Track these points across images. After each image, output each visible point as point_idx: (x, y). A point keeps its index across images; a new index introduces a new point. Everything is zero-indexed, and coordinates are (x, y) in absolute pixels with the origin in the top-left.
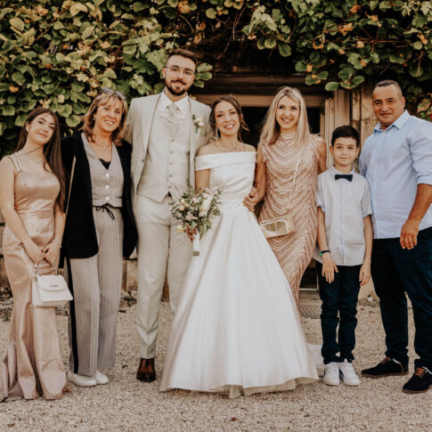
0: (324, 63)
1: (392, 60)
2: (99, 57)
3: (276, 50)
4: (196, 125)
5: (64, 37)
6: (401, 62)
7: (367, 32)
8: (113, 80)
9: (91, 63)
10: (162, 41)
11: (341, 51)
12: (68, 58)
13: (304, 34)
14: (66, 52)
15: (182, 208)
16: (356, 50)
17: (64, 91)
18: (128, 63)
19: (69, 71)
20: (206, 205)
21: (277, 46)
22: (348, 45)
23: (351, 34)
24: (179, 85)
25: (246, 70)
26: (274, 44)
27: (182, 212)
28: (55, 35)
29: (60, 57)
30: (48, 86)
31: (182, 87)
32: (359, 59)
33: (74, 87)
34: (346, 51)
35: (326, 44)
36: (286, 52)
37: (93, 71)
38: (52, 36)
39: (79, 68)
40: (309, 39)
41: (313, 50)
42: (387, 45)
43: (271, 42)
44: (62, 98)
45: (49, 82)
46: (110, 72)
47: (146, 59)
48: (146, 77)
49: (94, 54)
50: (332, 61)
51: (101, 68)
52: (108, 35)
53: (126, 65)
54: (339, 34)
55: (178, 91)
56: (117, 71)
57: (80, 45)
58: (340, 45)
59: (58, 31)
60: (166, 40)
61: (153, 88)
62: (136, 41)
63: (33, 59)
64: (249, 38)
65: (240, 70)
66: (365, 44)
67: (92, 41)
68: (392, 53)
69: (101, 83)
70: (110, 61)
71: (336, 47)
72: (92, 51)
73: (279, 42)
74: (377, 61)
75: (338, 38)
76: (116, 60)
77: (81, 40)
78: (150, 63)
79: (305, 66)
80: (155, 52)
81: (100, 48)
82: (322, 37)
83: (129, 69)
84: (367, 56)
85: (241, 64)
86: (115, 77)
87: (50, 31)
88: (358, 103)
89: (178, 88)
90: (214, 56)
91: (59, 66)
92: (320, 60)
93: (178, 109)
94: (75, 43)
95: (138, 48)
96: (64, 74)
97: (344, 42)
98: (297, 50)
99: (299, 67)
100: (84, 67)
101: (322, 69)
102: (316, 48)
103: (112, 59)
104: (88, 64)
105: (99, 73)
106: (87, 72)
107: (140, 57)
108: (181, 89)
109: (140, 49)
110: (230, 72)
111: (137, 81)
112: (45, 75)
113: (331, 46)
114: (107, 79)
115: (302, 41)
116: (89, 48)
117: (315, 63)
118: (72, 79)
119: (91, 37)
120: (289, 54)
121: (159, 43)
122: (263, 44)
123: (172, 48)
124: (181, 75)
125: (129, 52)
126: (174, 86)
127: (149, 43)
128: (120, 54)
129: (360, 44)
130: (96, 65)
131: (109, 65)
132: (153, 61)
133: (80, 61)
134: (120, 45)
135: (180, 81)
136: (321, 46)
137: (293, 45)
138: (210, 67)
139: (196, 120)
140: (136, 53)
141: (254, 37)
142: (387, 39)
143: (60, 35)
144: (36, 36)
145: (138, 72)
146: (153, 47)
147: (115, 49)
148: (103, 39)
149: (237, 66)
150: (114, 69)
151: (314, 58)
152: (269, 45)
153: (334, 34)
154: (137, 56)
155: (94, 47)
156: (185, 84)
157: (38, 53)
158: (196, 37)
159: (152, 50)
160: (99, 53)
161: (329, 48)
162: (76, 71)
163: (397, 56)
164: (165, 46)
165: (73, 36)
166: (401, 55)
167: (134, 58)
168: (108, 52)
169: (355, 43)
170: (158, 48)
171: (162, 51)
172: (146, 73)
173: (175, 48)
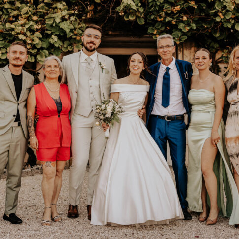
0: (163, 28)
2: (31, 25)
3: (136, 20)
4: (102, 68)
5: (10, 13)
7: (188, 11)
8: (40, 39)
9: (27, 28)
11: (174, 23)
12: (13, 26)
13: (152, 12)
14: (11, 22)
16: (183, 22)
18: (49, 28)
19: (13, 33)
22: (178, 18)
23: (179, 12)
24: (91, 45)
25: (117, 33)
26: (134, 18)
28: (5, 12)
29: (8, 25)
32: (185, 27)
34: (176, 22)
36: (142, 22)
37: (28, 34)
39: (19, 32)
40: (155, 15)
41: (157, 21)
42: (199, 19)
43: (132, 16)
45: (2, 40)
46: (38, 34)
47: (59, 26)
48: (59, 37)
49: (28, 24)
50: (168, 28)
51: (33, 31)
52: (37, 12)
53: (47, 30)
54: (172, 12)
55: (91, 49)
56: (42, 33)
57: (20, 18)
58: (173, 18)
59: (7, 10)
60: (71, 15)
62: (53, 16)
64: (120, 14)
65: (113, 33)
66: (188, 18)
67: (27, 16)
69: (33, 40)
70: (38, 27)
71: (171, 19)
72: (27, 22)
73: (137, 17)
74: (195, 28)
75: (172, 15)
76: (42, 27)
77: (21, 15)
78: (61, 28)
79: (154, 30)
80: (64, 22)
81: (32, 20)
82: (163, 14)
83: (49, 32)
84: (189, 25)
85: (114, 30)
86: (41, 37)
87: (2, 9)
88: (182, 53)
91: (8, 30)
92: (161, 27)
93: (92, 60)
95: (54, 20)
96: (11, 35)
97: (176, 17)
98: (148, 21)
99: (150, 31)
100: (22, 31)
101: (162, 32)
102: (159, 20)
103: (40, 26)
104: (25, 29)
105: (31, 35)
106: (25, 34)
107: (56, 25)
108: (93, 48)
109: (56, 20)
110: (108, 34)
111: (54, 39)
113: (168, 19)
114: (36, 38)
115: (151, 15)
116: (25, 20)
117: (158, 29)
118: (16, 38)
119: (27, 13)
120: (144, 23)
121: (67, 17)
122: (128, 17)
123: (74, 20)
125: (49, 22)
127: (60, 17)
128: (44, 23)
129: (185, 18)
130: (30, 29)
131: (37, 30)
132: (63, 28)
133: (20, 28)
134: (44, 18)
135: (92, 43)
136: (162, 19)
137: (146, 18)
139: (102, 65)
140: (53, 23)
141: (123, 14)
142: (200, 15)
143: (8, 12)
145: (54, 34)
146: (63, 19)
147: (41, 20)
148: (34, 14)
149: (112, 31)
150: (40, 32)
151: (158, 26)
152: (131, 18)
153: (170, 12)
154: (54, 25)
156: (94, 44)
158: (88, 14)
159: (62, 21)
160: (31, 23)
161: (166, 20)
162: (18, 34)
164: (70, 19)
165: (16, 13)
166: (208, 24)
167: (52, 25)
168: (37, 22)
169: (182, 17)
170: (66, 20)
171: (68, 21)
172: (59, 34)
173: (76, 20)
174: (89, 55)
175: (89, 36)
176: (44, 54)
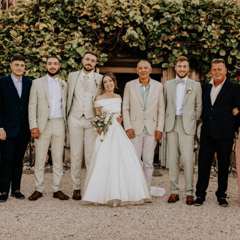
0: (161, 53)
1: (194, 53)
2: (53, 50)
3: (138, 47)
4: (96, 84)
5: (36, 40)
6: (198, 54)
7: (182, 39)
9: (49, 53)
10: (83, 42)
11: (170, 48)
12: (38, 50)
13: (152, 39)
14: (37, 47)
15: (96, 120)
16: (177, 48)
17: (36, 66)
18: (67, 52)
19: (38, 56)
20: (107, 119)
21: (139, 45)
22: (173, 45)
23: (174, 40)
24: (89, 66)
25: (124, 56)
27: (96, 122)
28: (32, 38)
29: (34, 50)
30: (28, 63)
31: (90, 68)
32: (178, 52)
33: (41, 64)
34: (172, 48)
35: (162, 45)
36: (143, 48)
38: (30, 39)
39: (43, 55)
40: (154, 42)
41: (156, 47)
42: (192, 46)
43: (136, 44)
44: (35, 69)
45: (29, 61)
47: (76, 51)
48: (76, 60)
49: (51, 48)
50: (165, 53)
52: (58, 39)
53: (66, 54)
54: (168, 40)
56: (62, 56)
57: (44, 44)
58: (169, 45)
59: (33, 37)
60: (86, 42)
61: (79, 64)
62: (71, 42)
63: (21, 50)
64: (126, 41)
65: (121, 56)
66: (181, 45)
67: (50, 42)
68: (194, 49)
70: (58, 51)
71: (167, 46)
72: (50, 47)
73: (140, 43)
74: (187, 53)
75: (168, 42)
77: (44, 41)
79: (152, 55)
80: (80, 47)
81: (54, 45)
82: (161, 42)
83: (67, 56)
84: (182, 50)
85: (122, 53)
86: (61, 59)
87: (29, 37)
89: (88, 68)
90: (109, 49)
91: (34, 54)
92: (159, 52)
93: (88, 77)
94: (41, 43)
95: (72, 46)
96: (36, 58)
97: (171, 44)
98: (149, 47)
99: (149, 55)
100: (46, 54)
101: (160, 56)
102: (158, 46)
103: (60, 51)
107: (73, 50)
109: (73, 46)
110: (116, 57)
111: (72, 62)
112: (27, 58)
113: (165, 46)
115: (151, 43)
116: (48, 45)
117: (157, 54)
118: (40, 60)
119: (49, 40)
120: (145, 49)
121: (82, 44)
122: (132, 44)
123: (88, 45)
124: (90, 62)
125: (67, 47)
126: (87, 67)
127: (77, 43)
128: (63, 48)
129: (178, 45)
130: (52, 53)
131: (58, 53)
132: (79, 52)
133: (44, 52)
134: (63, 44)
135: (89, 65)
136: (160, 46)
137: (147, 45)
138: (107, 55)
141: (128, 41)
142: (192, 43)
143: (34, 38)
144: (23, 39)
145: (72, 57)
146: (79, 45)
147: (61, 46)
148: (55, 41)
149: (120, 54)
150: (60, 56)
151: (156, 51)
152: (135, 45)
153: (166, 40)
154: (72, 49)
155: (51, 45)
156: (91, 66)
157: (23, 47)
158: (100, 40)
159: (79, 47)
160: (53, 48)
161: (163, 47)
162: (42, 57)
163: (196, 51)
164: (85, 45)
165: (41, 39)
166: (198, 51)
167: (70, 50)
168: (57, 47)
169: (176, 44)
170: (81, 46)
171: (83, 47)
172: (76, 58)
173: (90, 46)
174: (87, 74)
175: (88, 59)
176: (63, 73)
